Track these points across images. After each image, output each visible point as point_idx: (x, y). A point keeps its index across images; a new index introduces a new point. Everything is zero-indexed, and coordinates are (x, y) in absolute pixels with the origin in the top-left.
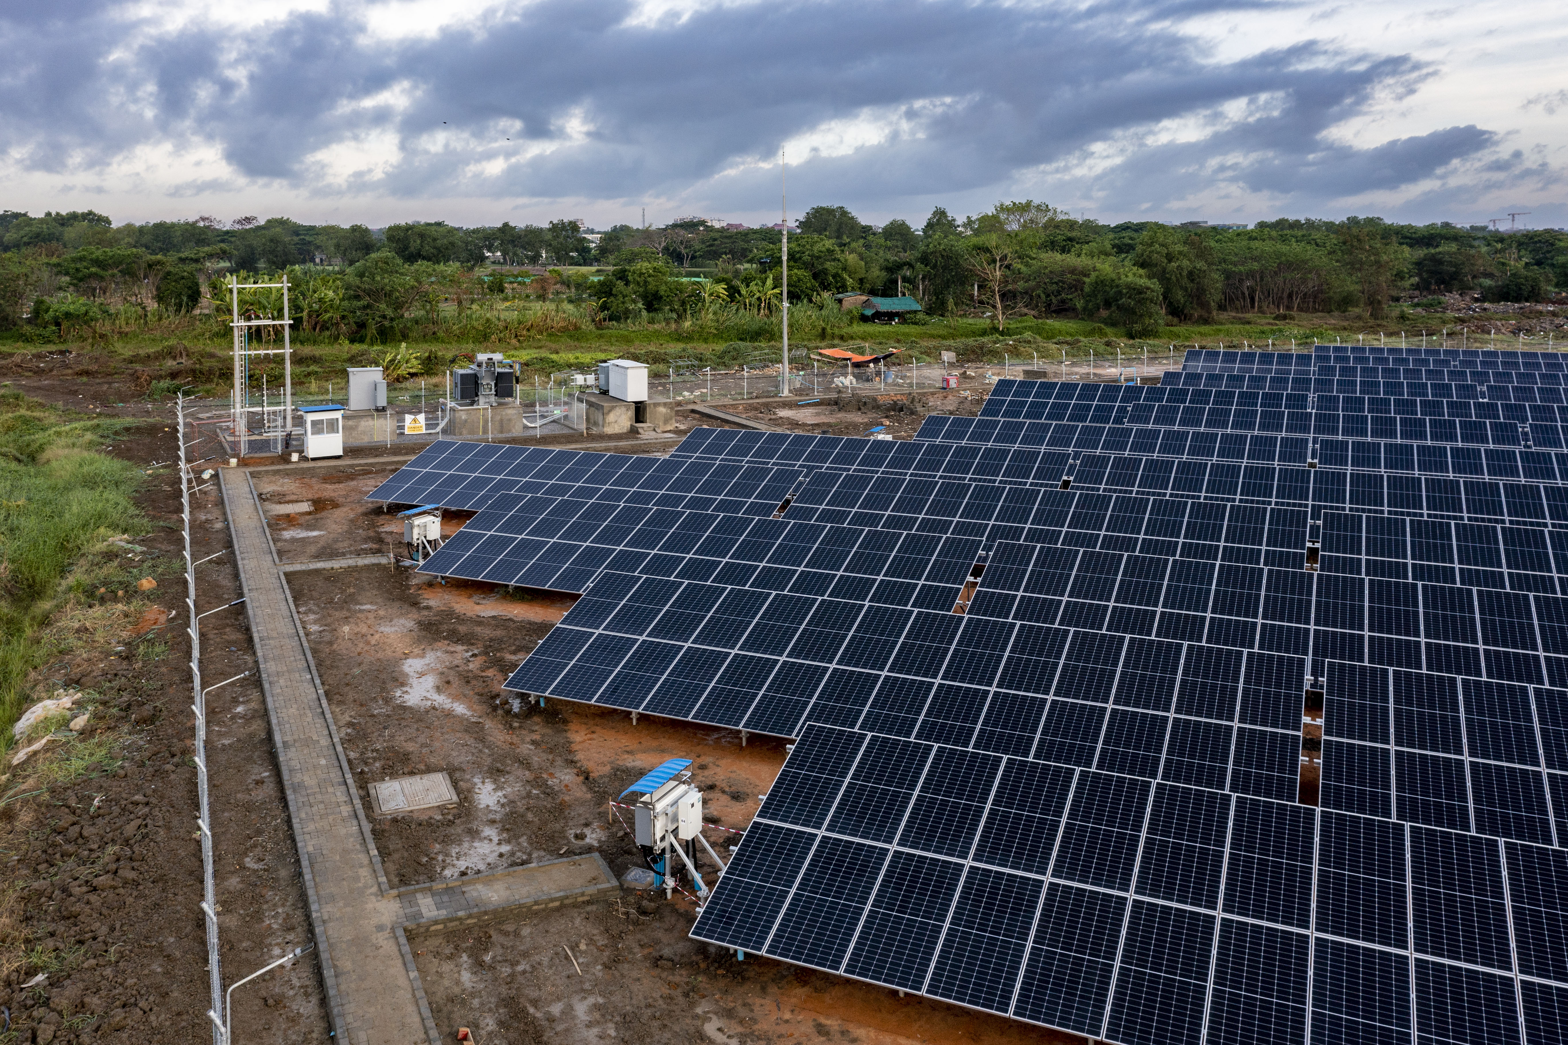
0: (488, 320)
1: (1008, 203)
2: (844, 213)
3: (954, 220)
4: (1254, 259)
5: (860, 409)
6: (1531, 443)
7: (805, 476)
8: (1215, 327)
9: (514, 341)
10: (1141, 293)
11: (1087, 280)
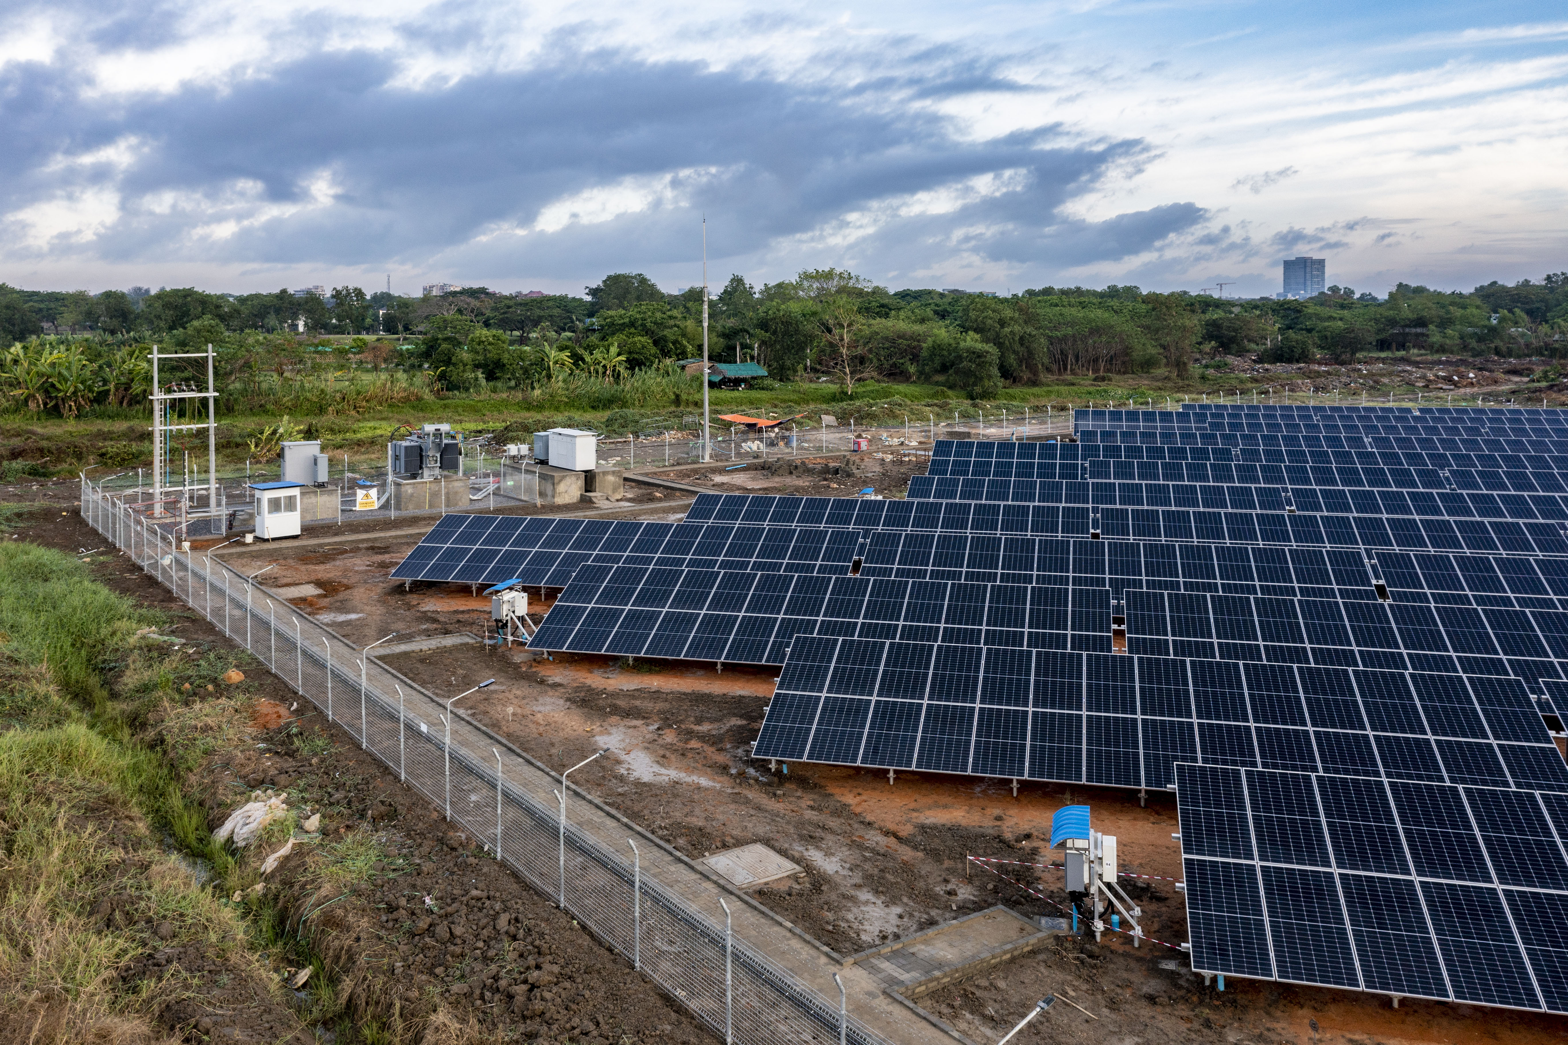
0: (322, 391)
1: (811, 270)
2: (643, 281)
3: (751, 288)
4: (1067, 324)
5: (791, 473)
6: (1454, 486)
7: (864, 537)
8: (1045, 389)
9: (353, 413)
10: (979, 357)
11: (924, 345)
